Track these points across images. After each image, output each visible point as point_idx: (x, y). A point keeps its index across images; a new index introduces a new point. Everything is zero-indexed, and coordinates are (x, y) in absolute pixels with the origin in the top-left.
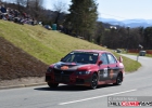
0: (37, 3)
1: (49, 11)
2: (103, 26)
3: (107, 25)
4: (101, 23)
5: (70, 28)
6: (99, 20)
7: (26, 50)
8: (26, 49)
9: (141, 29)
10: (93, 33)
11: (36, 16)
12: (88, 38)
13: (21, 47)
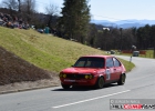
0: (29, 7)
1: (41, 14)
2: (96, 27)
3: (100, 27)
4: (93, 25)
5: (63, 30)
6: (92, 22)
7: (19, 55)
8: (18, 53)
9: (134, 30)
10: (87, 35)
11: (29, 20)
12: (81, 40)
13: (14, 51)
